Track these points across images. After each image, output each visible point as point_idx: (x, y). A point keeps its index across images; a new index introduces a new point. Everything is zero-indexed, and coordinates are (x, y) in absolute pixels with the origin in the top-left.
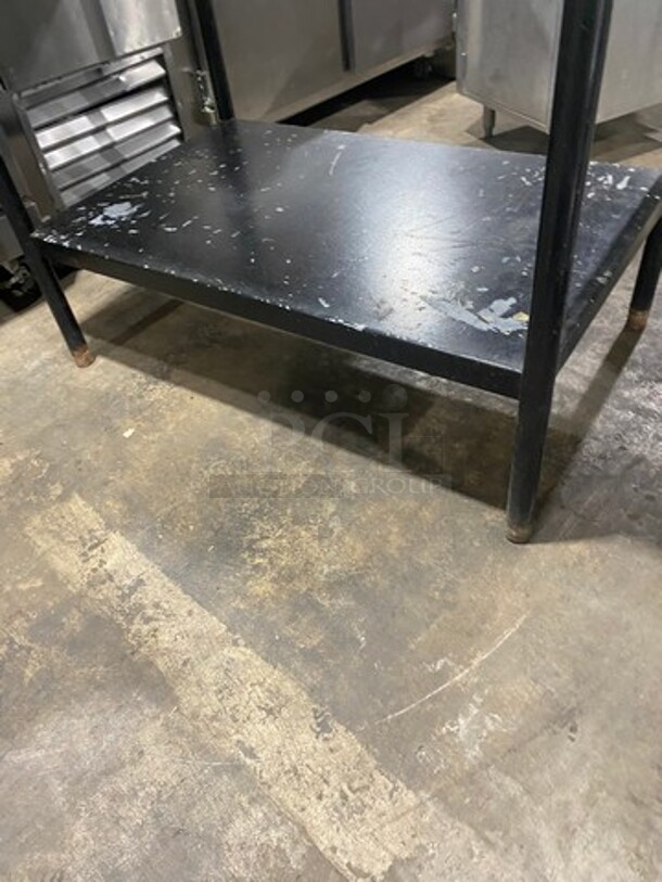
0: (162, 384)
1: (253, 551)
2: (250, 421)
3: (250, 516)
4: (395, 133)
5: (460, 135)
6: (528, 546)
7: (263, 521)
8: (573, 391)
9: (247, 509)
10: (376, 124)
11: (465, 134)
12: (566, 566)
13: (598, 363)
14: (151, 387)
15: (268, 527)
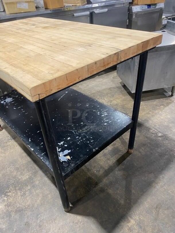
0: (13, 140)
1: (5, 195)
2: (25, 156)
3: (11, 184)
4: (103, 80)
5: (118, 84)
6: (68, 213)
7: (12, 187)
8: (104, 168)
9: (11, 182)
10: (100, 76)
11: (119, 84)
12: (74, 222)
13: (115, 161)
14: (10, 140)
15: (12, 189)
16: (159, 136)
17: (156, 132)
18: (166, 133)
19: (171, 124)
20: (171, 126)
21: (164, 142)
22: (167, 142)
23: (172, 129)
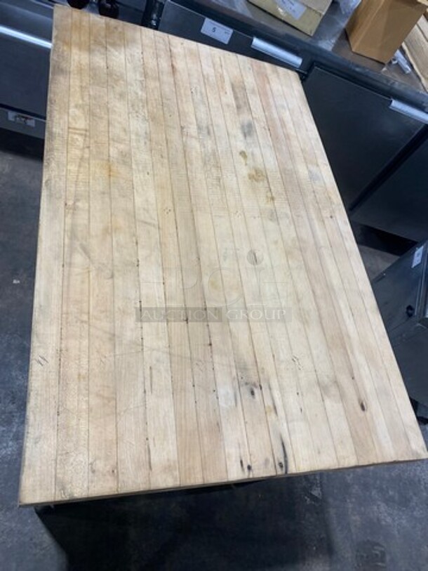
16: (311, 494)
17: (315, 481)
18: (331, 500)
19: (356, 487)
20: (354, 491)
21: (308, 515)
22: (312, 520)
23: (348, 501)
